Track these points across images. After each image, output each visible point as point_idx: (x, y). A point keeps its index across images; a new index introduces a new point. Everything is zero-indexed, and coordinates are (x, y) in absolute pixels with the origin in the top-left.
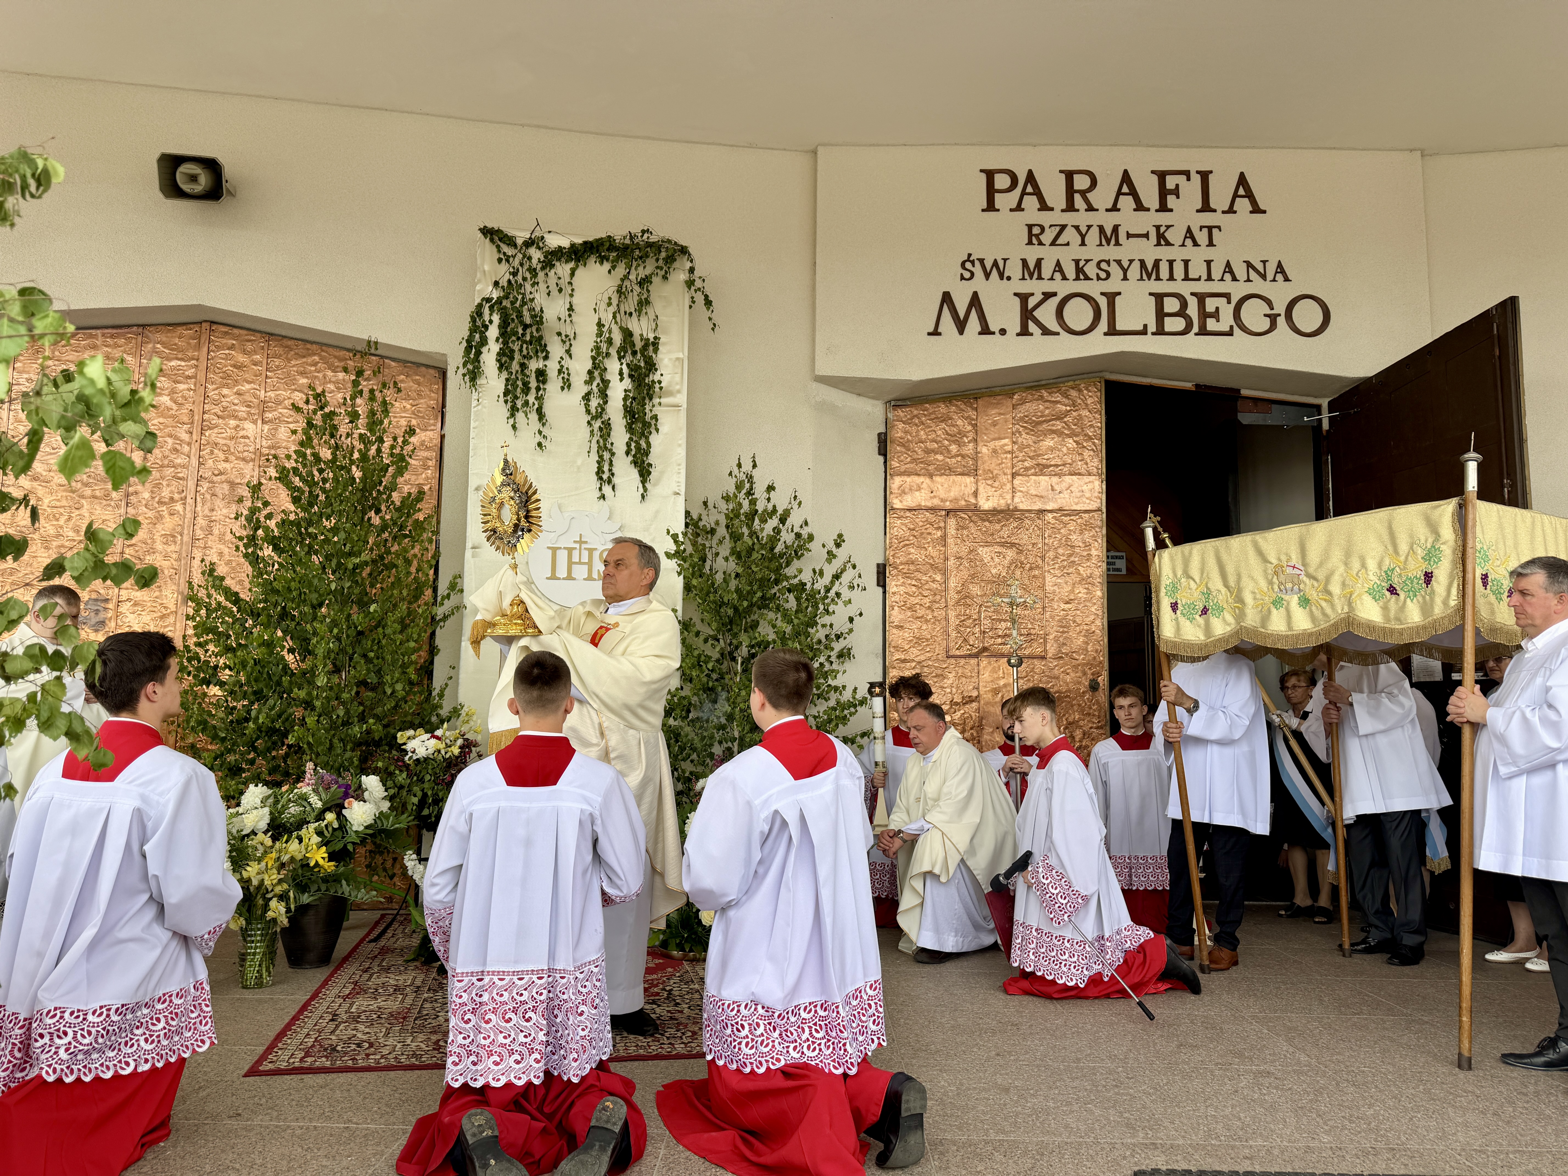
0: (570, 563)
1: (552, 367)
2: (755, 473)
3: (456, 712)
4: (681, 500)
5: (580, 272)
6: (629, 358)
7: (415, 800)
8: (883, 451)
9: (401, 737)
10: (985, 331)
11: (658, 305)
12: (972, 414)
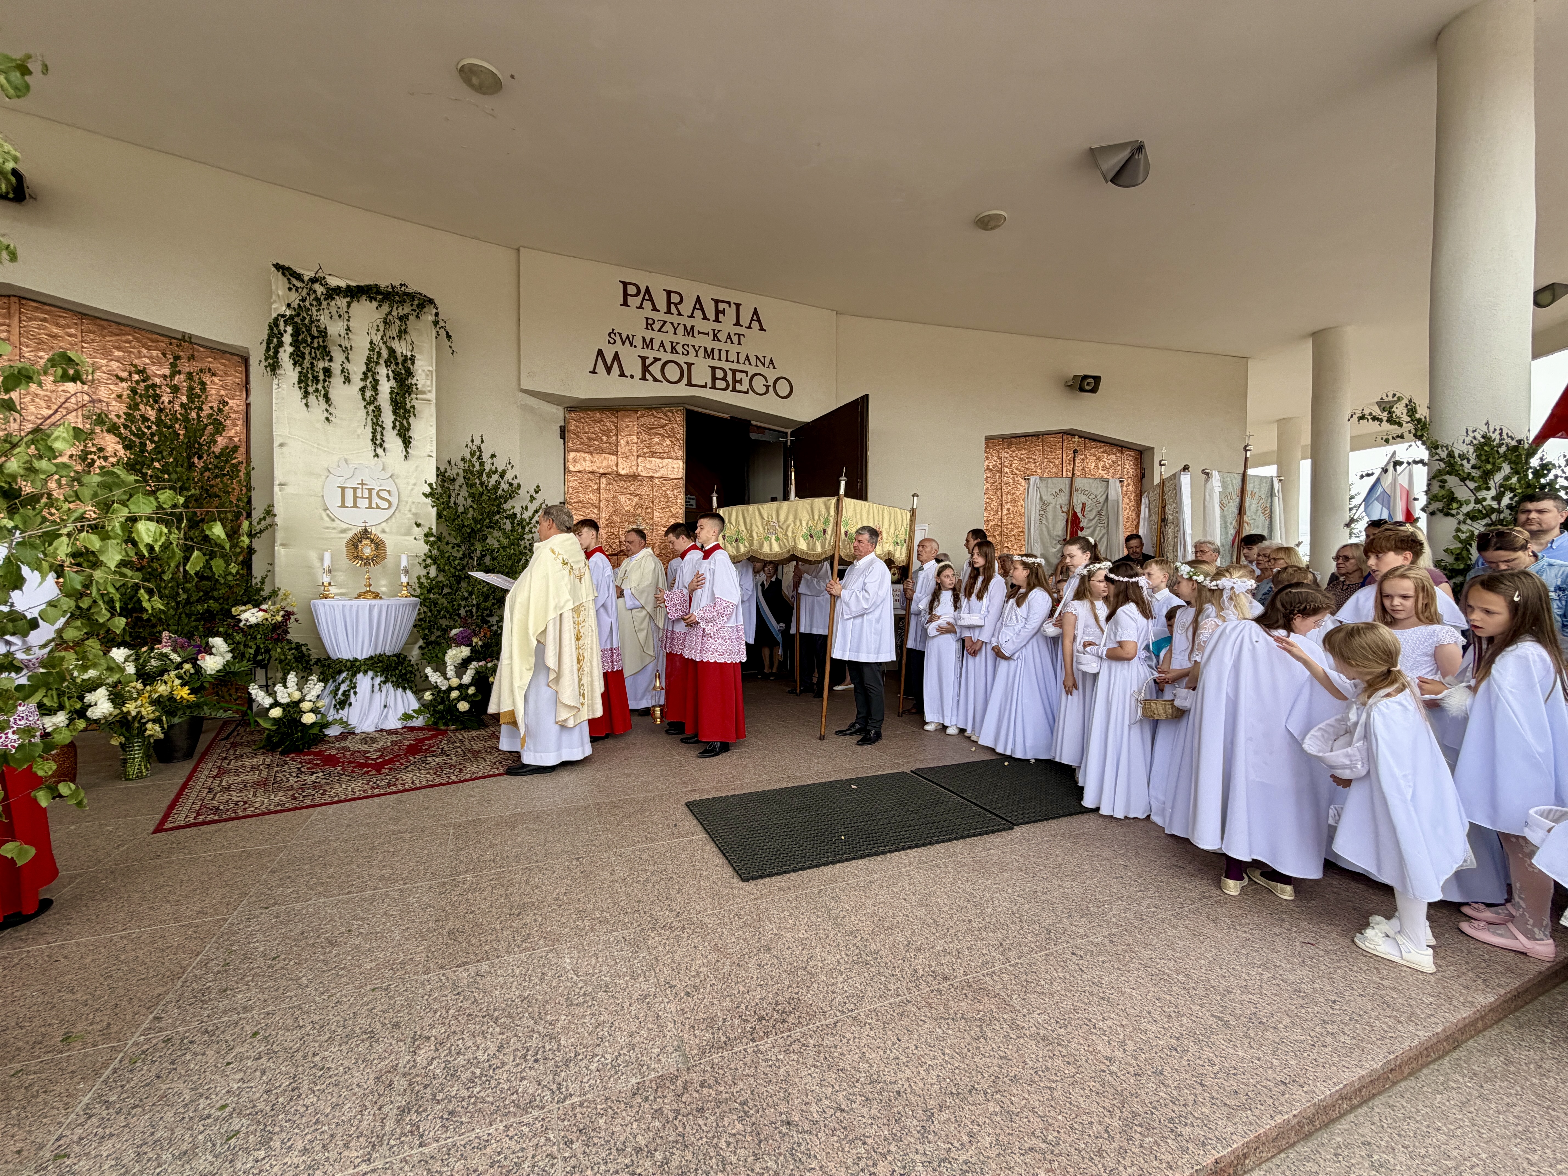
0: (355, 498)
1: (336, 367)
2: (483, 446)
3: (274, 593)
4: (434, 460)
5: (354, 305)
6: (393, 366)
7: (252, 651)
8: (563, 436)
9: (234, 611)
10: (622, 374)
11: (413, 335)
12: (615, 420)
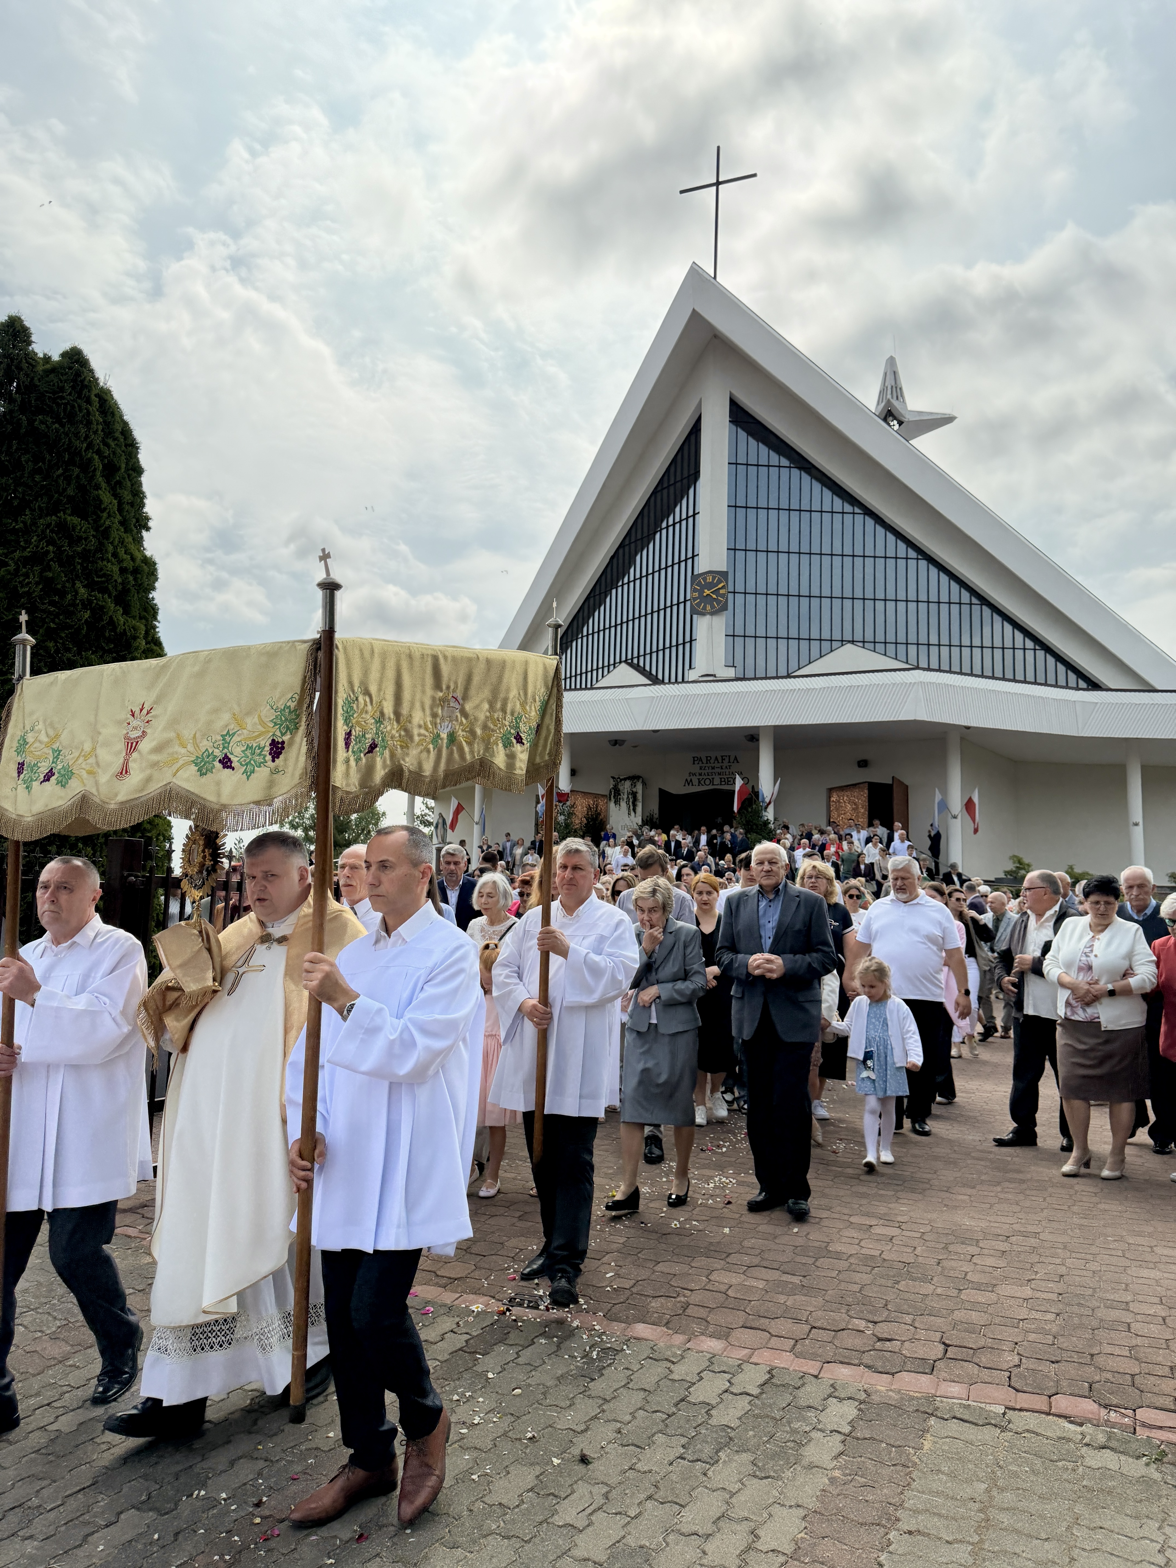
1: (621, 797)
5: (625, 782)
6: (633, 794)
11: (637, 786)
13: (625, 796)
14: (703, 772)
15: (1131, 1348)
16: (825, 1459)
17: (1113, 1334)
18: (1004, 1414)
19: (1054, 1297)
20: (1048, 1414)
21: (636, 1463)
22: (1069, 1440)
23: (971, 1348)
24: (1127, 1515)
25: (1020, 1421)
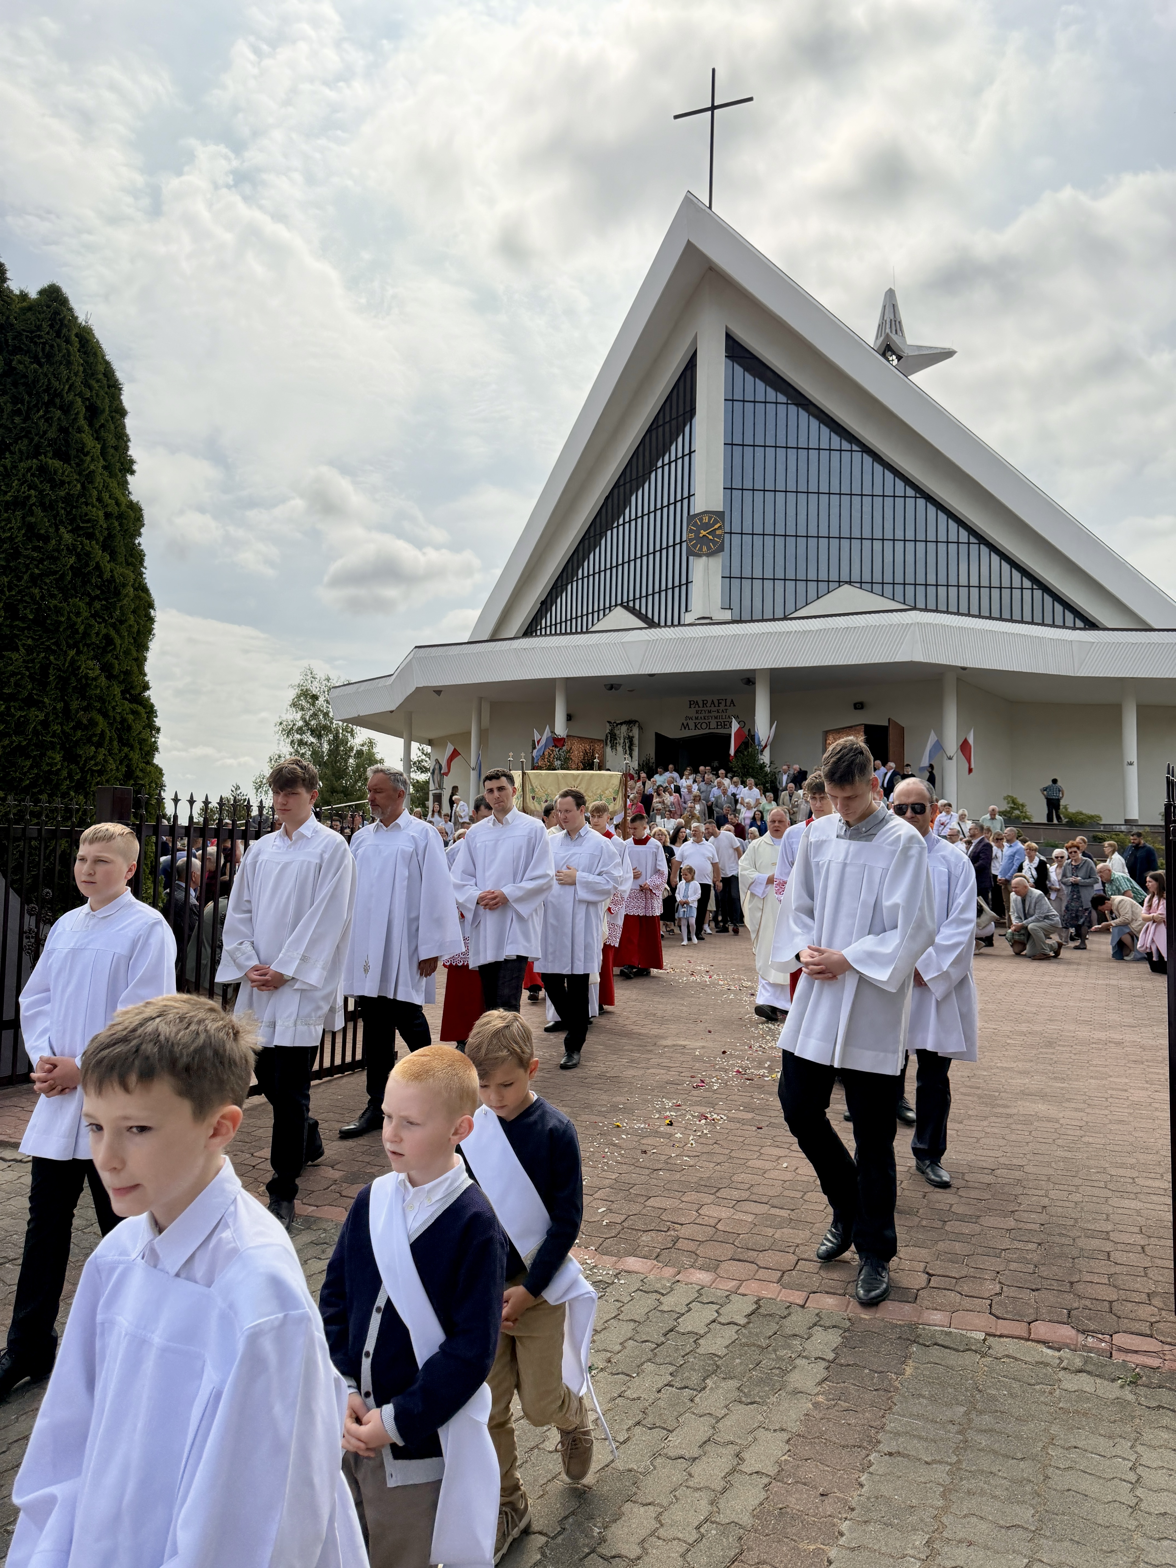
5: (621, 726)
13: (622, 741)
14: (700, 715)
15: (1110, 1276)
16: (809, 1385)
17: (1092, 1263)
18: (984, 1340)
19: (1036, 1227)
20: (1028, 1340)
21: (625, 1391)
22: (1047, 1365)
23: (954, 1278)
24: (1101, 1435)
25: (1000, 1346)
